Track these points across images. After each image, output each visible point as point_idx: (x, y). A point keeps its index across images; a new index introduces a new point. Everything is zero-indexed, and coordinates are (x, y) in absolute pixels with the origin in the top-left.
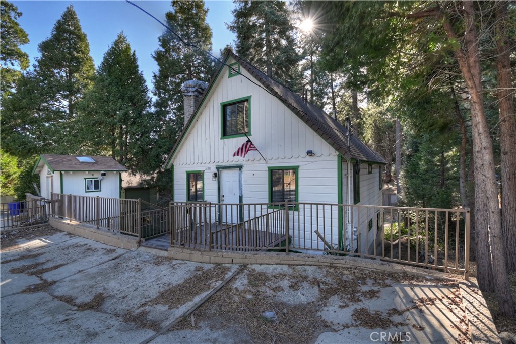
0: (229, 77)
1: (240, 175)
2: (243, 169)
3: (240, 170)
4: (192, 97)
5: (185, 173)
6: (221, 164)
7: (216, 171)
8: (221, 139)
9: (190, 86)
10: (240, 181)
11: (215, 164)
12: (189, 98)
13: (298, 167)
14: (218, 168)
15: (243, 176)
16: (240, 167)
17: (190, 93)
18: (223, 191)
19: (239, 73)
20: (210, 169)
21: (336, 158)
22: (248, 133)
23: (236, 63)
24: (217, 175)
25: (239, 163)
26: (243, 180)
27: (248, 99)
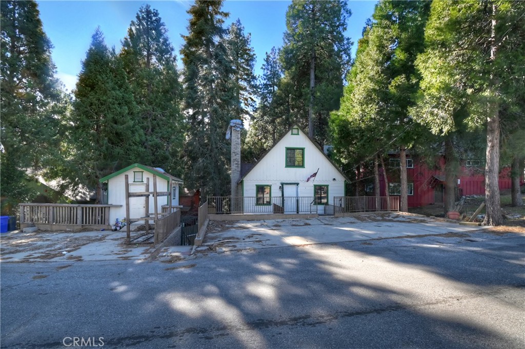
1: (297, 188)
5: (255, 185)
6: (283, 182)
7: (281, 185)
8: (285, 167)
10: (297, 191)
11: (280, 182)
13: (329, 185)
14: (282, 184)
15: (299, 188)
16: (298, 184)
17: (239, 129)
18: (285, 196)
19: (298, 134)
20: (275, 184)
21: (343, 183)
22: (303, 166)
23: (297, 129)
24: (282, 188)
25: (296, 182)
26: (299, 190)
27: (303, 149)
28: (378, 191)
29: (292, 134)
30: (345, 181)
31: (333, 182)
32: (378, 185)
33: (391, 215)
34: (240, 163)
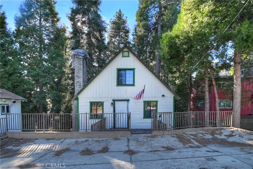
0: (122, 57)
1: (128, 104)
2: (129, 101)
3: (128, 102)
4: (82, 59)
5: (89, 102)
6: (115, 99)
7: (112, 102)
8: (116, 86)
9: (80, 53)
10: (128, 107)
11: (112, 98)
12: (79, 60)
13: (158, 101)
14: (114, 101)
15: (129, 104)
16: (128, 101)
17: (81, 57)
18: (116, 112)
19: (129, 56)
20: (108, 101)
21: (173, 98)
22: (133, 85)
23: (128, 51)
24: (113, 104)
25: (127, 98)
26: (129, 106)
27: (133, 70)
28: (207, 106)
29: (123, 56)
30: (174, 97)
31: (162, 98)
32: (207, 101)
33: (223, 131)
34: (82, 84)
